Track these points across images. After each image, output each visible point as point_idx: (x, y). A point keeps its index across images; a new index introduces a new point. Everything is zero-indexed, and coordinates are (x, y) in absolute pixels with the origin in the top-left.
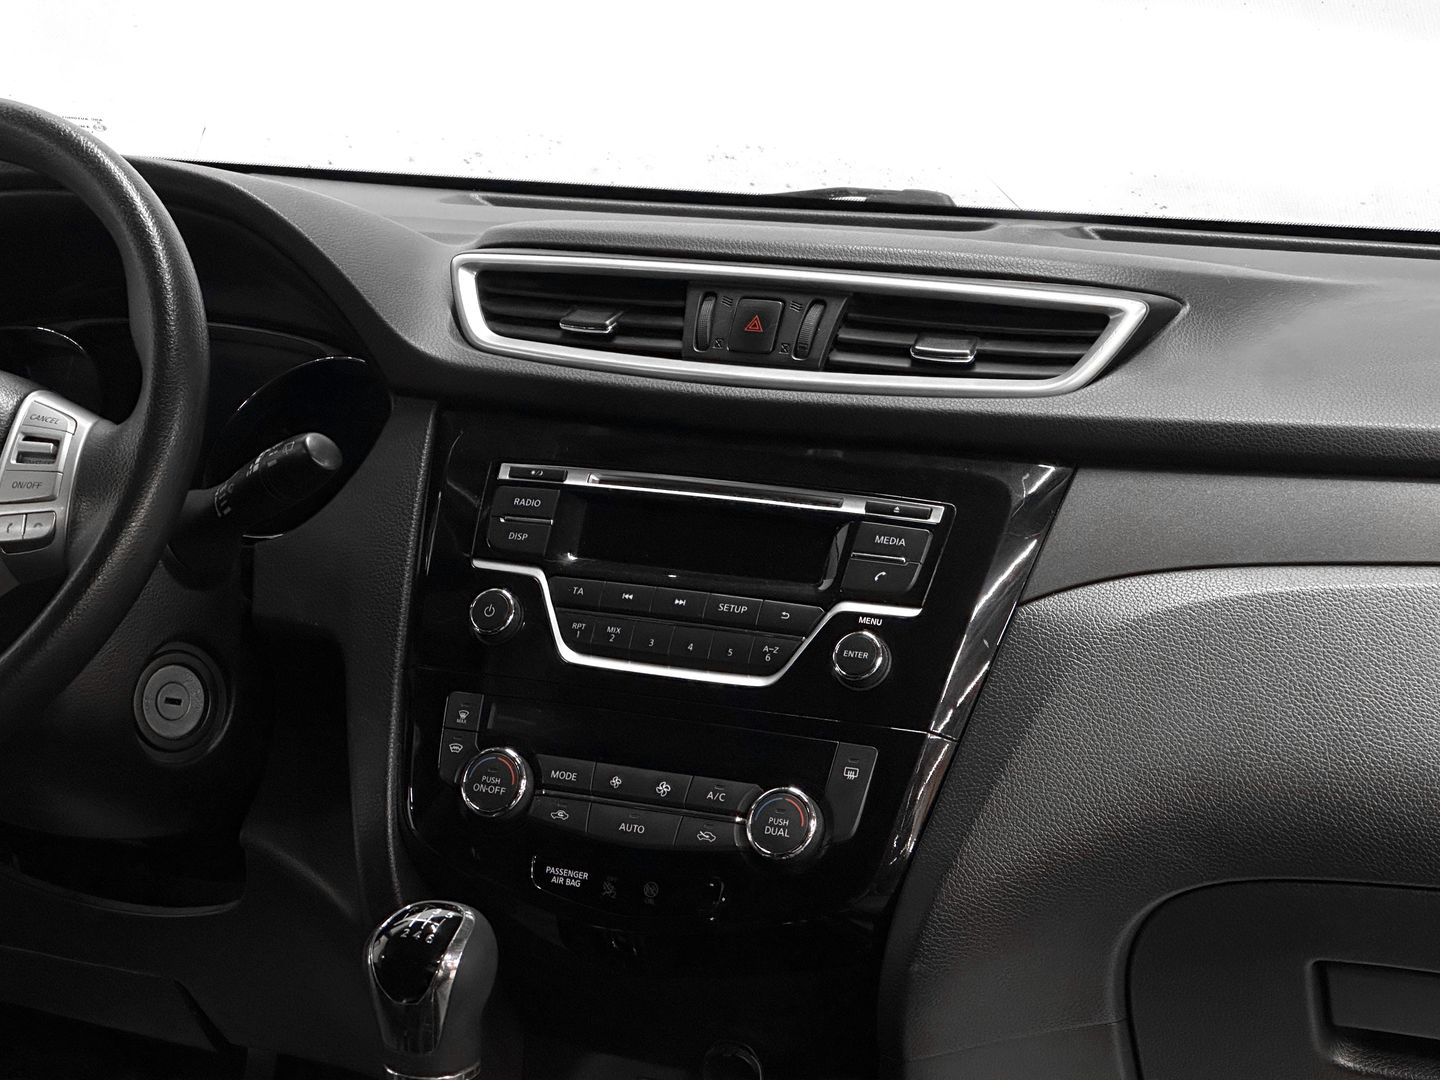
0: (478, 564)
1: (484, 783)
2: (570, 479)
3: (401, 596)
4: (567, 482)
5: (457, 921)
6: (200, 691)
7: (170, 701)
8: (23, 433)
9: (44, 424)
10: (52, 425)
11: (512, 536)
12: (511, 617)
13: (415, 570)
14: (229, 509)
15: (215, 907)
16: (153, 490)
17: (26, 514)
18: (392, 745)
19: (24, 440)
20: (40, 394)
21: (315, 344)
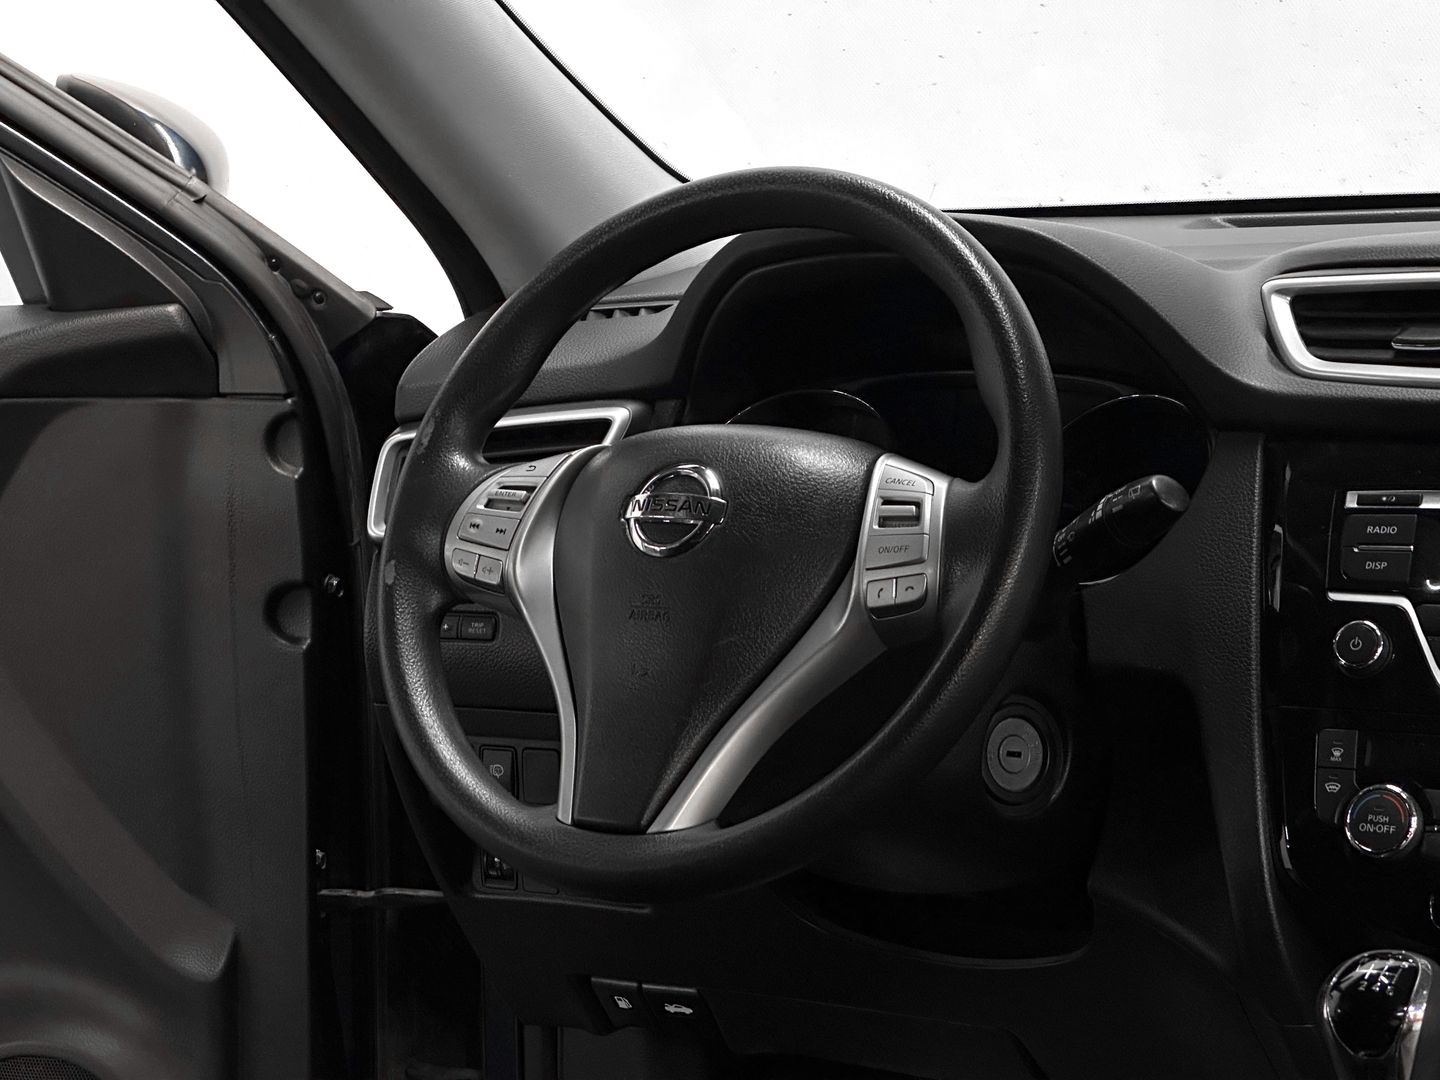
0: (1334, 596)
1: (1371, 822)
2: (1426, 502)
3: (1250, 634)
4: (1423, 506)
5: (1414, 970)
6: (1038, 742)
7: (1011, 754)
8: (882, 498)
9: (900, 486)
10: (910, 488)
11: (1370, 565)
12: (1380, 650)
13: (1262, 606)
14: (1069, 558)
15: (1055, 958)
16: (1024, 545)
17: (896, 578)
18: (1259, 788)
19: (883, 504)
20: (888, 458)
21: (1108, 384)
